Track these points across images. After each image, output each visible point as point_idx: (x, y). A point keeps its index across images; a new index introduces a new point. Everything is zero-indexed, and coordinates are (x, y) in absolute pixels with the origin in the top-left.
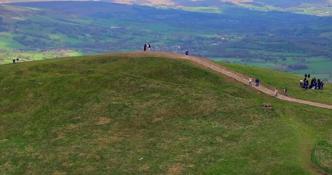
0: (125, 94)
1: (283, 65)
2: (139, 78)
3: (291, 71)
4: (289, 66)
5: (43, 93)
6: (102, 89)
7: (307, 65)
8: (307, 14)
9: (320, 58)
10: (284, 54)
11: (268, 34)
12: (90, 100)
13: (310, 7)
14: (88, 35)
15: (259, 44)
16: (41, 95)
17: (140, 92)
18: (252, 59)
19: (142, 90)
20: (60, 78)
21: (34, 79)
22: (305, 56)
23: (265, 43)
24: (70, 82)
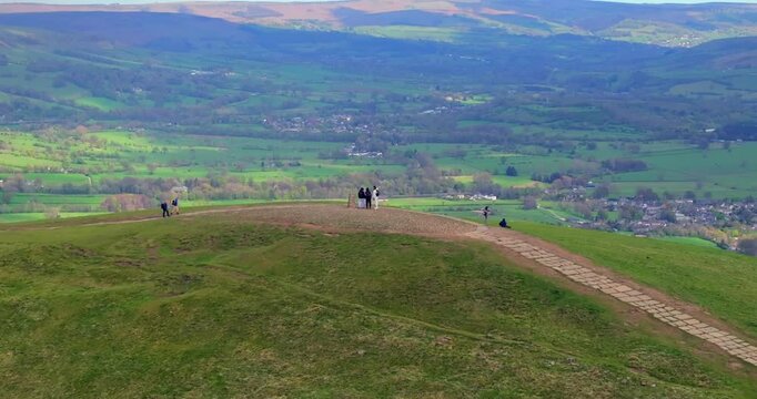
0: (307, 366)
1: (589, 161)
2: (346, 308)
3: (608, 174)
4: (603, 163)
5: (45, 352)
6: (231, 343)
7: (644, 160)
8: (639, 41)
9: (673, 145)
10: (590, 135)
11: (552, 87)
12: (196, 384)
13: (645, 25)
14: (139, 91)
15: (532, 112)
16: (39, 360)
17: (354, 360)
18: (518, 146)
19: (361, 352)
20: (95, 298)
21: (15, 298)
22: (639, 140)
23: (547, 109)
24: (127, 315)
